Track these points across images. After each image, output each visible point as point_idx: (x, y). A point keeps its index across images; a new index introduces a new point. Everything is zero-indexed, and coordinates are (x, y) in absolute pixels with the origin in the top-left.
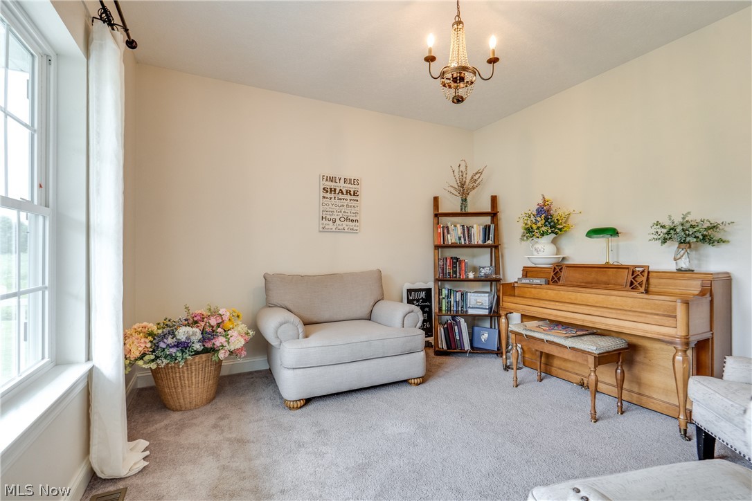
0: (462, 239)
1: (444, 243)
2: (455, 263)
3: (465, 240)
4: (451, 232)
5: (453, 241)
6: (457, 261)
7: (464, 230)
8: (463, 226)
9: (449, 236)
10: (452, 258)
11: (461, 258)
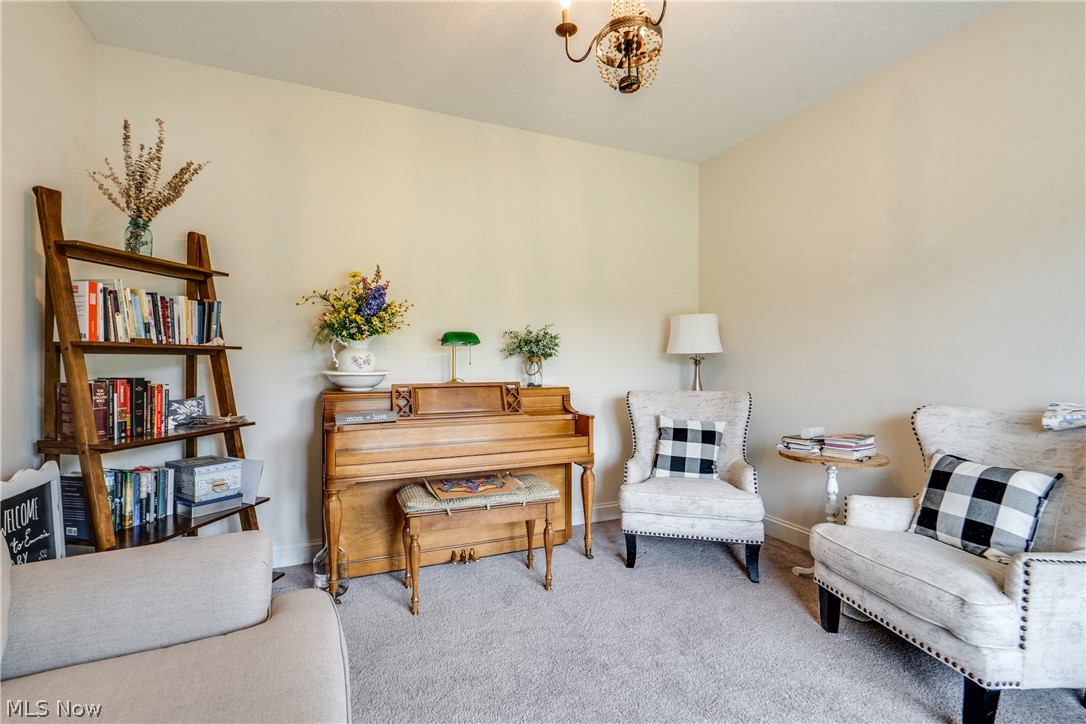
0: (153, 330)
1: (107, 338)
2: (140, 396)
3: (159, 332)
4: (124, 308)
5: (132, 334)
6: (146, 390)
7: (155, 305)
8: (153, 295)
9: (119, 318)
10: (129, 381)
11: (154, 383)
